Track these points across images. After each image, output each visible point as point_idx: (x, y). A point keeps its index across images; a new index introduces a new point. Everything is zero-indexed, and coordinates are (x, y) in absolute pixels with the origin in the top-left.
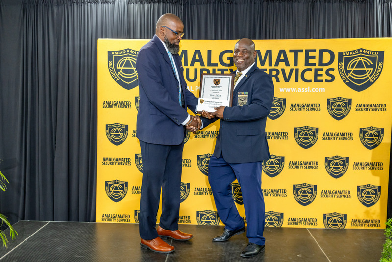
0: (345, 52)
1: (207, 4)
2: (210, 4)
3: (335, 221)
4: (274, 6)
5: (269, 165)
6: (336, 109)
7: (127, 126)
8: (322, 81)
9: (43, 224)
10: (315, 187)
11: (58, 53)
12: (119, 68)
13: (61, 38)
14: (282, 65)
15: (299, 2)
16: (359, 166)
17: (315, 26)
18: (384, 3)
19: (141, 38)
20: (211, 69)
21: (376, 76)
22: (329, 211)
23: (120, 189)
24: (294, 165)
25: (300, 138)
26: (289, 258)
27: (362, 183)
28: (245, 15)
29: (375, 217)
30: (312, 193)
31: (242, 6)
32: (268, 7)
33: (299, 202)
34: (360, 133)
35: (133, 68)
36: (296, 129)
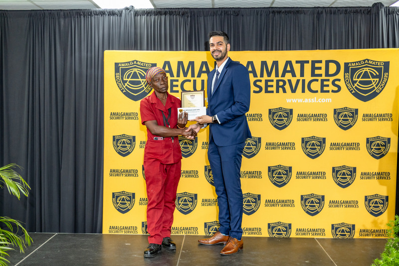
0: (351, 63)
1: (213, 16)
4: (280, 18)
6: (342, 120)
7: (134, 137)
8: (328, 91)
9: (50, 236)
10: (323, 197)
11: (65, 65)
12: (126, 79)
13: (67, 51)
14: (288, 76)
15: (305, 14)
16: (366, 175)
17: (321, 37)
18: (389, 14)
19: (147, 50)
21: (382, 86)
22: (337, 221)
23: (127, 201)
24: (302, 175)
25: (307, 149)
26: (297, 263)
27: (370, 193)
28: (251, 27)
29: (383, 227)
30: (319, 203)
31: (248, 18)
32: (275, 18)
33: (307, 212)
34: (367, 143)
35: (140, 80)
36: (303, 139)
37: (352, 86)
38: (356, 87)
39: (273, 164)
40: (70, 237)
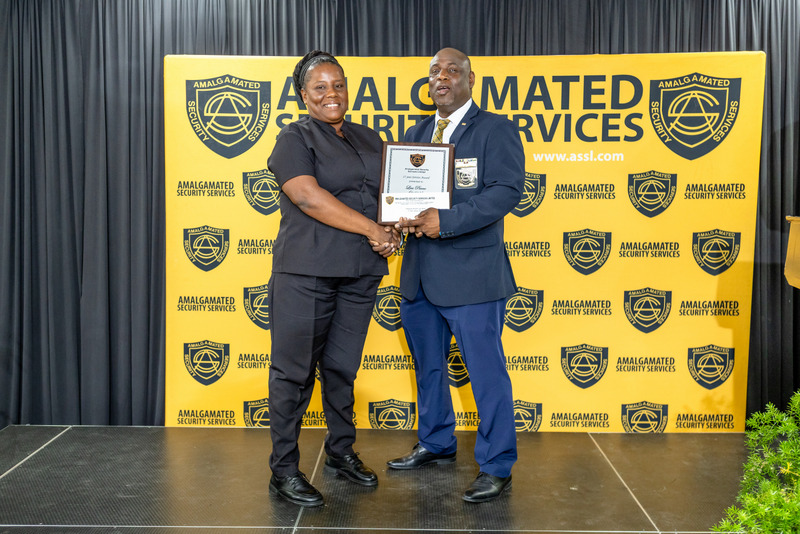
0: (664, 81)
3: (645, 418)
5: (513, 308)
6: (645, 196)
7: (226, 232)
8: (617, 139)
9: (55, 431)
10: (605, 351)
11: (85, 85)
12: (209, 114)
13: (89, 53)
14: (538, 107)
16: (692, 308)
17: (604, 27)
19: (253, 53)
20: (395, 115)
21: (725, 129)
22: (632, 399)
23: (214, 359)
24: (563, 307)
25: (574, 254)
26: (553, 493)
27: (698, 342)
28: (463, 7)
29: (723, 410)
30: (598, 363)
33: (574, 381)
34: (694, 243)
35: (238, 115)
36: (566, 235)
37: (664, 128)
38: (673, 131)
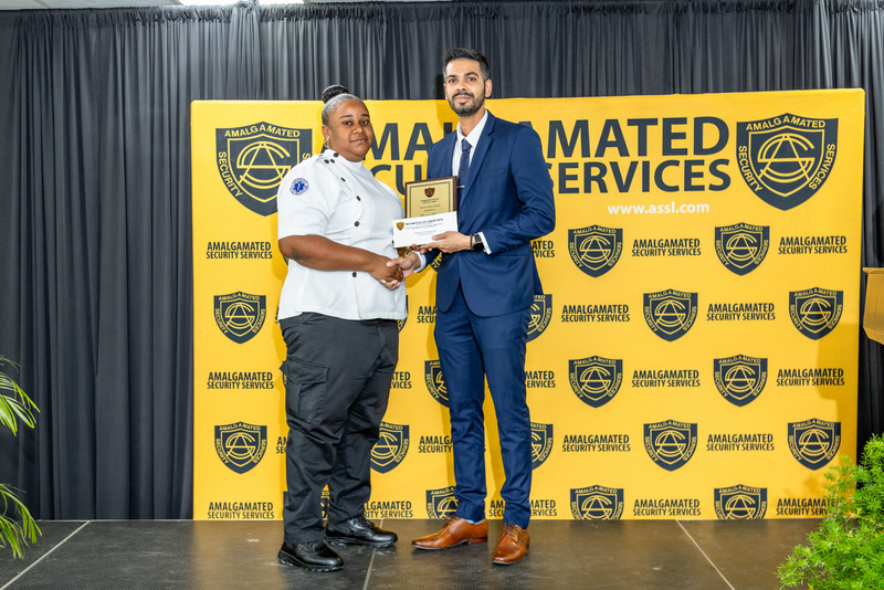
0: (752, 123)
1: (440, 19)
2: (447, 19)
4: (591, 22)
5: (588, 381)
6: (735, 251)
7: (263, 299)
8: (701, 188)
9: (72, 526)
10: (694, 427)
11: (101, 135)
12: (243, 166)
13: (106, 105)
14: (612, 154)
15: (646, 13)
16: (790, 377)
17: (684, 64)
18: (836, 11)
19: (290, 98)
21: (821, 175)
22: (726, 482)
23: (249, 444)
24: (645, 378)
25: (656, 318)
26: (634, 573)
27: (799, 417)
28: (526, 43)
29: (827, 493)
30: (686, 441)
31: (519, 23)
32: (579, 22)
33: (659, 463)
34: (790, 303)
35: (275, 166)
36: (646, 296)
37: (754, 175)
38: (764, 178)
39: (580, 354)
40: (120, 528)
